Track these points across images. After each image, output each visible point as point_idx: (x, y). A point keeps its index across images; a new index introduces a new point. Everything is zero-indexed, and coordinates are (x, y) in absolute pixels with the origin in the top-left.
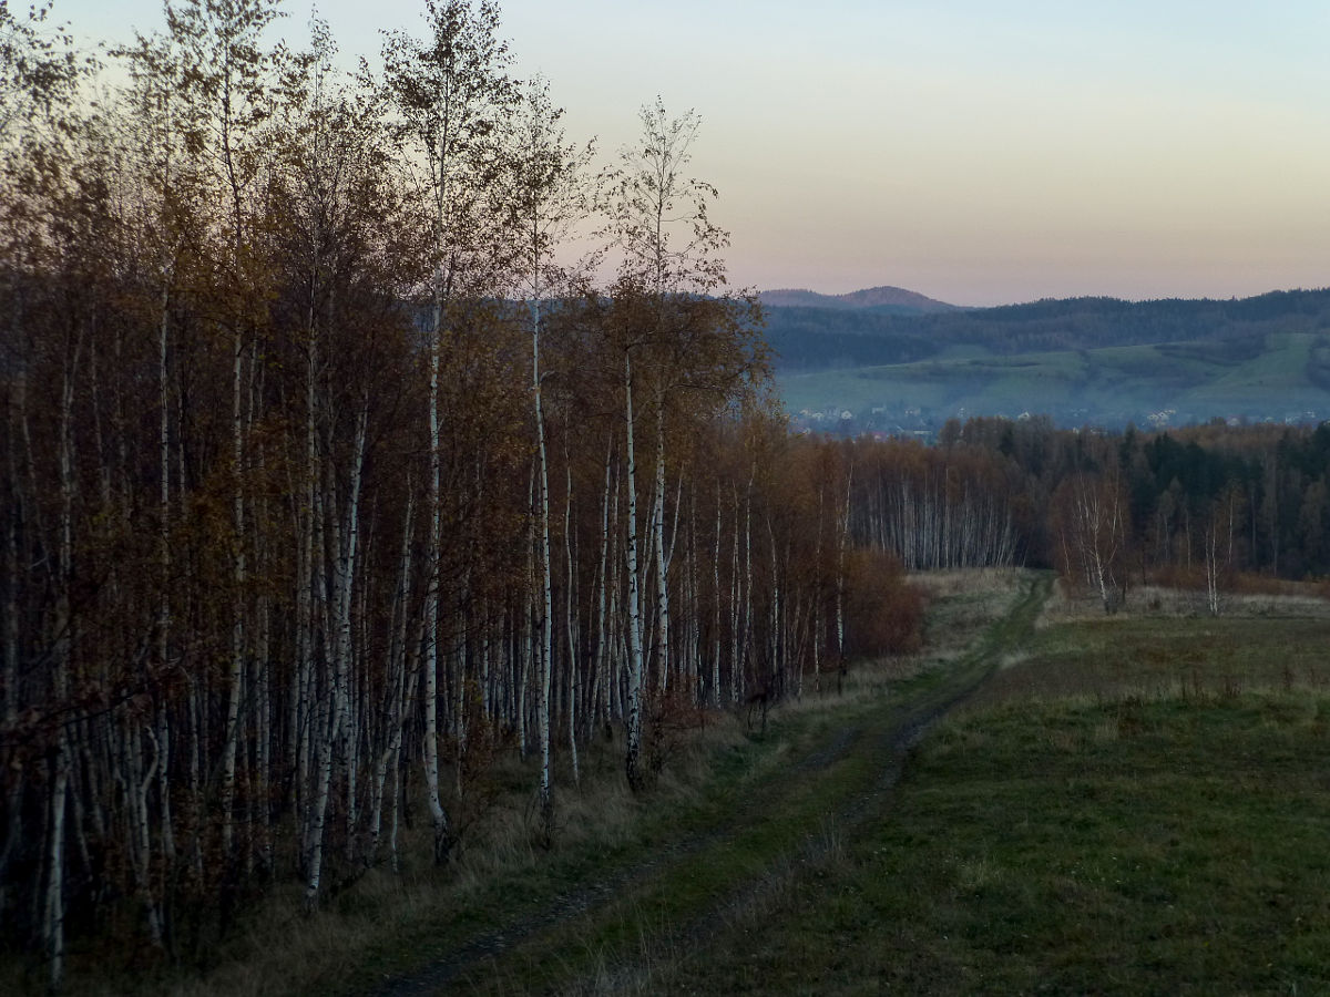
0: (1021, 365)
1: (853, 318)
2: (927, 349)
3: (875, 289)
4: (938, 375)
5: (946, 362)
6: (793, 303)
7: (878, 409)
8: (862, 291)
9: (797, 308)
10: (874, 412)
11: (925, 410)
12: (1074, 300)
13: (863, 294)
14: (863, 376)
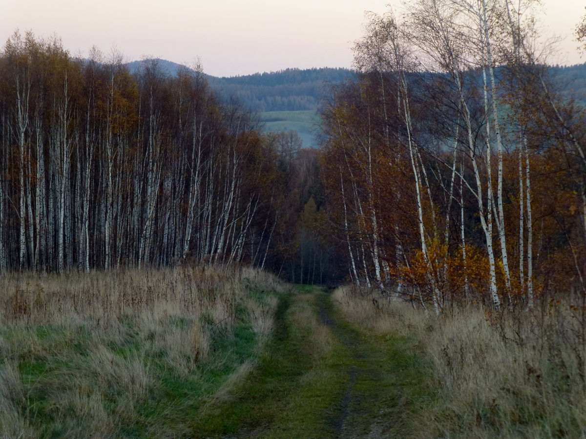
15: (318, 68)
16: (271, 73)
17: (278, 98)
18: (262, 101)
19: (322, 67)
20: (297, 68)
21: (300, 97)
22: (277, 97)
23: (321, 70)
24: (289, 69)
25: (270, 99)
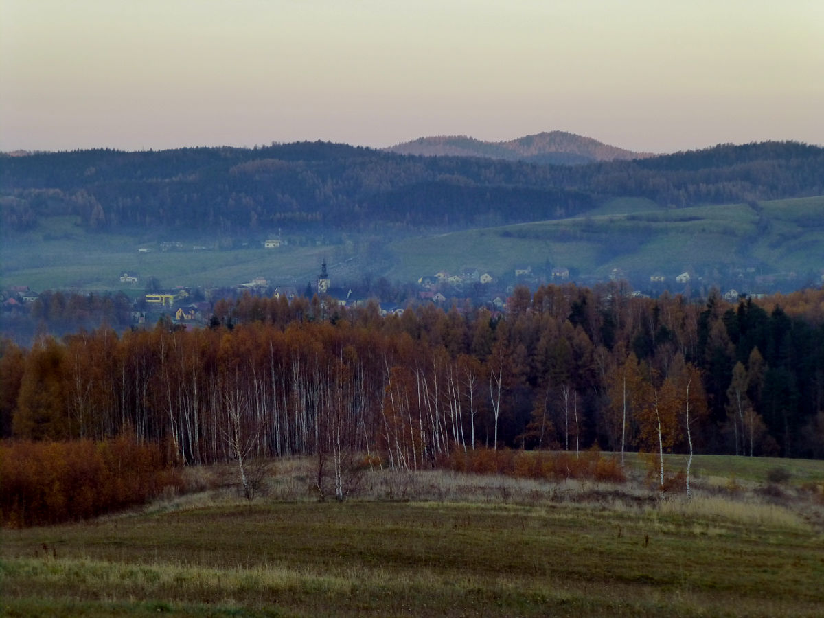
0: (682, 220)
1: (506, 168)
2: (584, 202)
3: (542, 135)
4: (590, 231)
5: (600, 218)
6: (440, 152)
7: (521, 271)
8: (528, 136)
9: (446, 158)
10: (517, 274)
11: (573, 271)
12: (754, 145)
13: (528, 141)
14: (507, 234)
15: (759, 142)
16: (697, 151)
17: (703, 187)
18: (682, 192)
19: (764, 141)
20: (731, 143)
21: (731, 184)
22: (701, 184)
23: (763, 144)
24: (720, 144)
25: (691, 188)
